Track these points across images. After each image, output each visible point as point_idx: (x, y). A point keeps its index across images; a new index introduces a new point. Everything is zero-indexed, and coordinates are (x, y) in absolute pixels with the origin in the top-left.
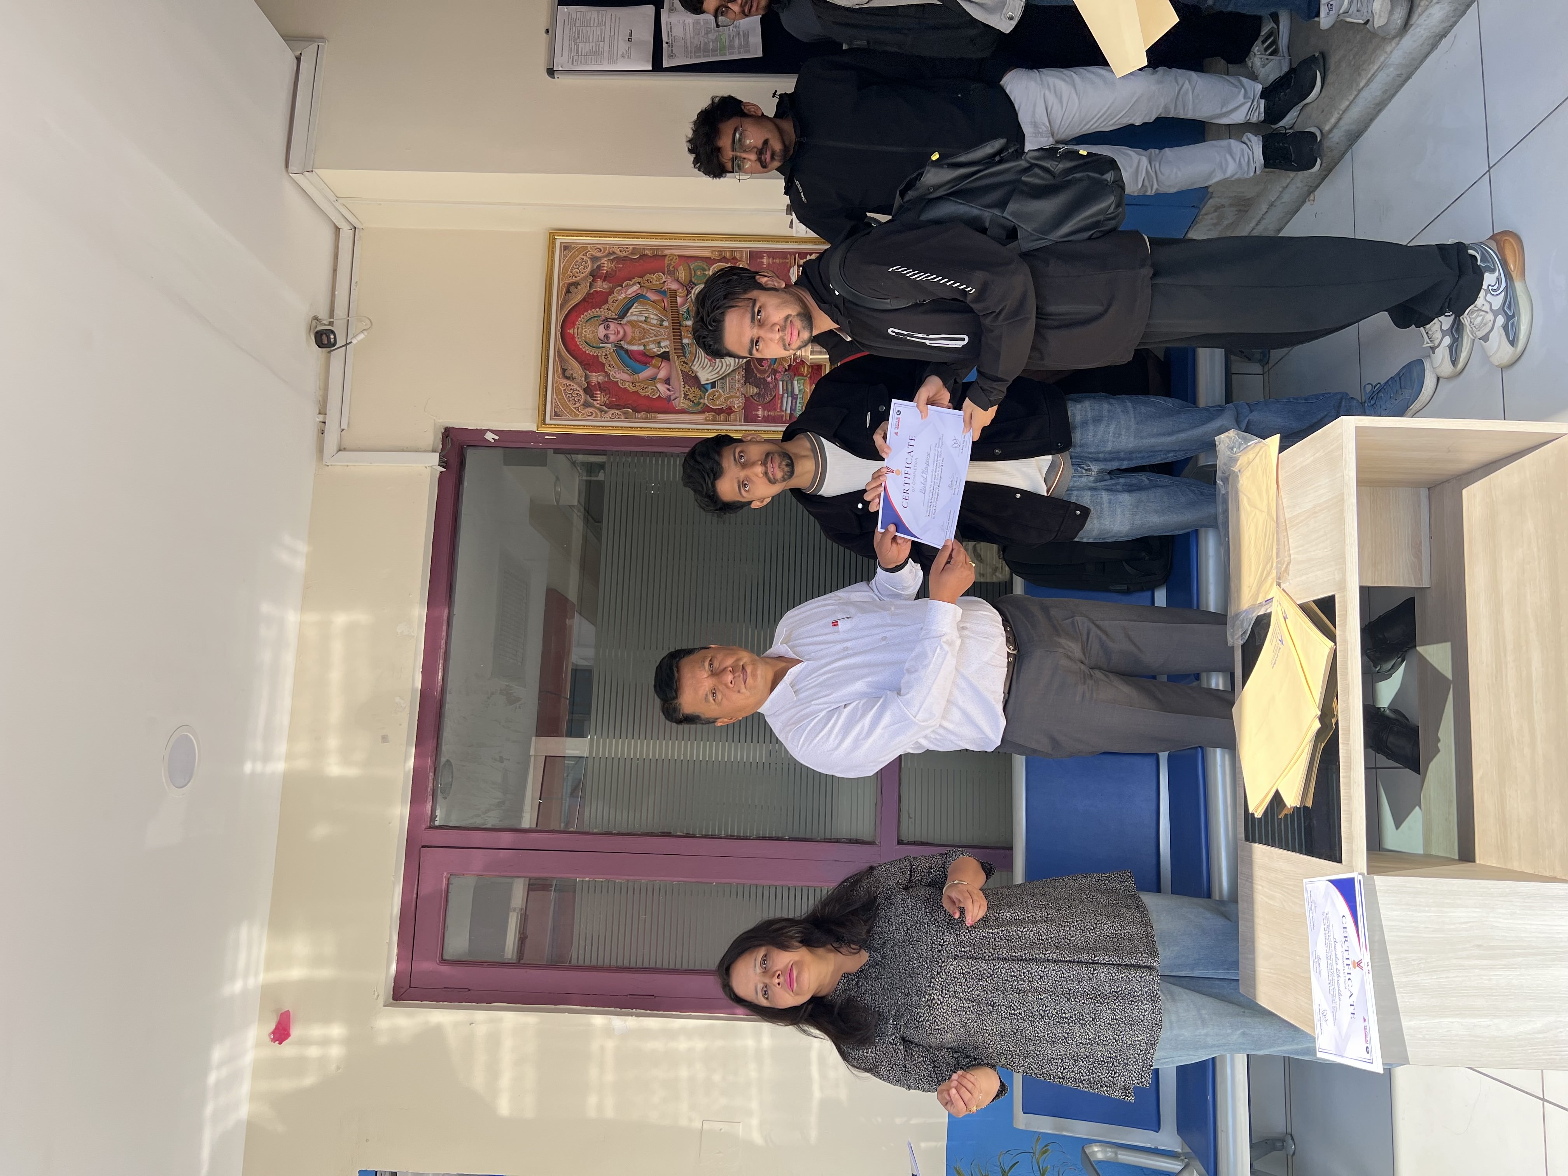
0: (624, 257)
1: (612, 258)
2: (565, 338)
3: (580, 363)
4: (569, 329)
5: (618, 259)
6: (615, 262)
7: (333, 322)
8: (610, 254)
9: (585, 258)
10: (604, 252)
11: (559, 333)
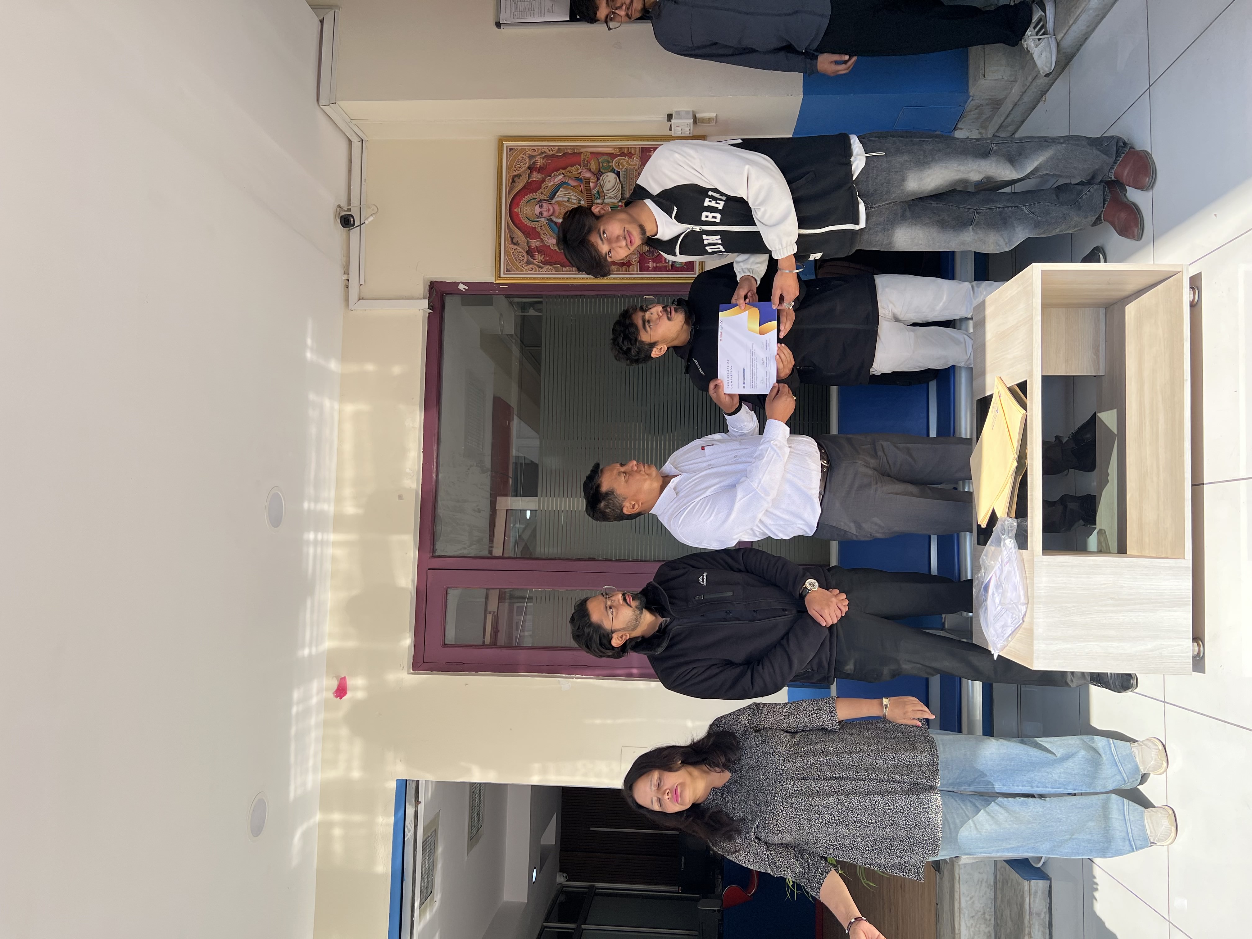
0: (552, 155)
1: (543, 156)
2: (512, 215)
3: (522, 233)
4: (515, 209)
5: (548, 157)
6: (545, 159)
7: (350, 209)
8: (542, 153)
9: (524, 157)
10: (538, 152)
11: (508, 212)
